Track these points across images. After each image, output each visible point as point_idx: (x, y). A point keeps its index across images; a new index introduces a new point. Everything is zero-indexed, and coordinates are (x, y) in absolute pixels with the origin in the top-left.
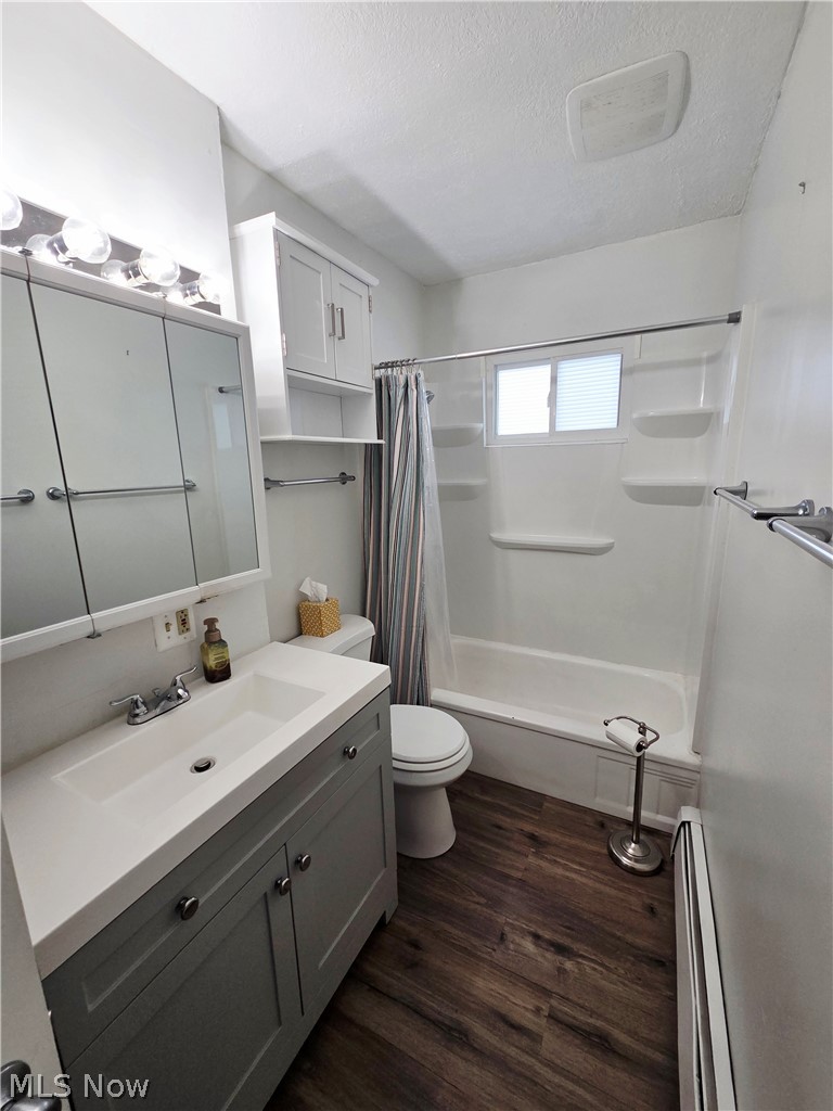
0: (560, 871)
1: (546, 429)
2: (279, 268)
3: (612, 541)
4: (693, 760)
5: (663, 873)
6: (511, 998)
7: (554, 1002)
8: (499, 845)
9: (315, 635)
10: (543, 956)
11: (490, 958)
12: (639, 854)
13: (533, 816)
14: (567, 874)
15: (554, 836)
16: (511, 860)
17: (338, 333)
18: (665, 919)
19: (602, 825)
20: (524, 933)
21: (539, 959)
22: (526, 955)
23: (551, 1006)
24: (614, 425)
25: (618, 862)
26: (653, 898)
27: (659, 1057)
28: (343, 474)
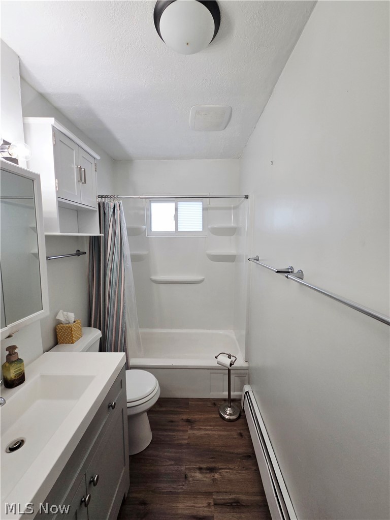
0: (203, 432)
1: (173, 229)
2: (55, 146)
3: (203, 277)
4: (245, 365)
5: (241, 417)
6: (196, 505)
7: (214, 497)
8: (174, 431)
9: (68, 343)
10: (205, 477)
11: (183, 491)
12: (231, 412)
13: (186, 410)
14: (207, 432)
15: (196, 417)
16: (181, 436)
17: (83, 181)
18: (246, 437)
19: (215, 404)
20: (194, 469)
21: (205, 479)
22: (197, 481)
23: (214, 499)
24: (201, 230)
25: (223, 418)
26: (241, 429)
27: (258, 498)
28: (78, 251)
